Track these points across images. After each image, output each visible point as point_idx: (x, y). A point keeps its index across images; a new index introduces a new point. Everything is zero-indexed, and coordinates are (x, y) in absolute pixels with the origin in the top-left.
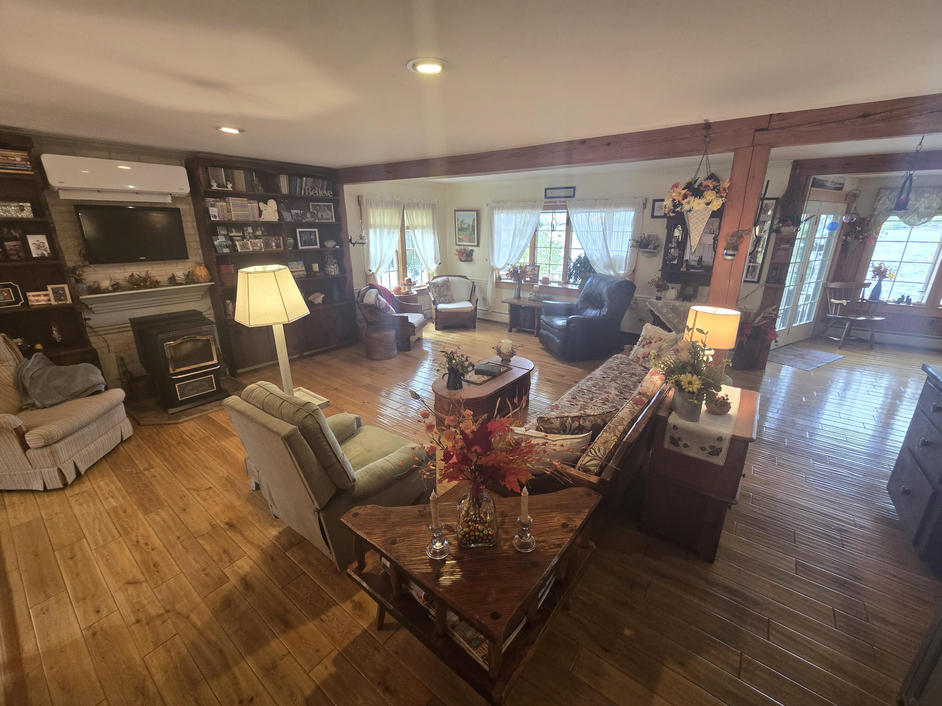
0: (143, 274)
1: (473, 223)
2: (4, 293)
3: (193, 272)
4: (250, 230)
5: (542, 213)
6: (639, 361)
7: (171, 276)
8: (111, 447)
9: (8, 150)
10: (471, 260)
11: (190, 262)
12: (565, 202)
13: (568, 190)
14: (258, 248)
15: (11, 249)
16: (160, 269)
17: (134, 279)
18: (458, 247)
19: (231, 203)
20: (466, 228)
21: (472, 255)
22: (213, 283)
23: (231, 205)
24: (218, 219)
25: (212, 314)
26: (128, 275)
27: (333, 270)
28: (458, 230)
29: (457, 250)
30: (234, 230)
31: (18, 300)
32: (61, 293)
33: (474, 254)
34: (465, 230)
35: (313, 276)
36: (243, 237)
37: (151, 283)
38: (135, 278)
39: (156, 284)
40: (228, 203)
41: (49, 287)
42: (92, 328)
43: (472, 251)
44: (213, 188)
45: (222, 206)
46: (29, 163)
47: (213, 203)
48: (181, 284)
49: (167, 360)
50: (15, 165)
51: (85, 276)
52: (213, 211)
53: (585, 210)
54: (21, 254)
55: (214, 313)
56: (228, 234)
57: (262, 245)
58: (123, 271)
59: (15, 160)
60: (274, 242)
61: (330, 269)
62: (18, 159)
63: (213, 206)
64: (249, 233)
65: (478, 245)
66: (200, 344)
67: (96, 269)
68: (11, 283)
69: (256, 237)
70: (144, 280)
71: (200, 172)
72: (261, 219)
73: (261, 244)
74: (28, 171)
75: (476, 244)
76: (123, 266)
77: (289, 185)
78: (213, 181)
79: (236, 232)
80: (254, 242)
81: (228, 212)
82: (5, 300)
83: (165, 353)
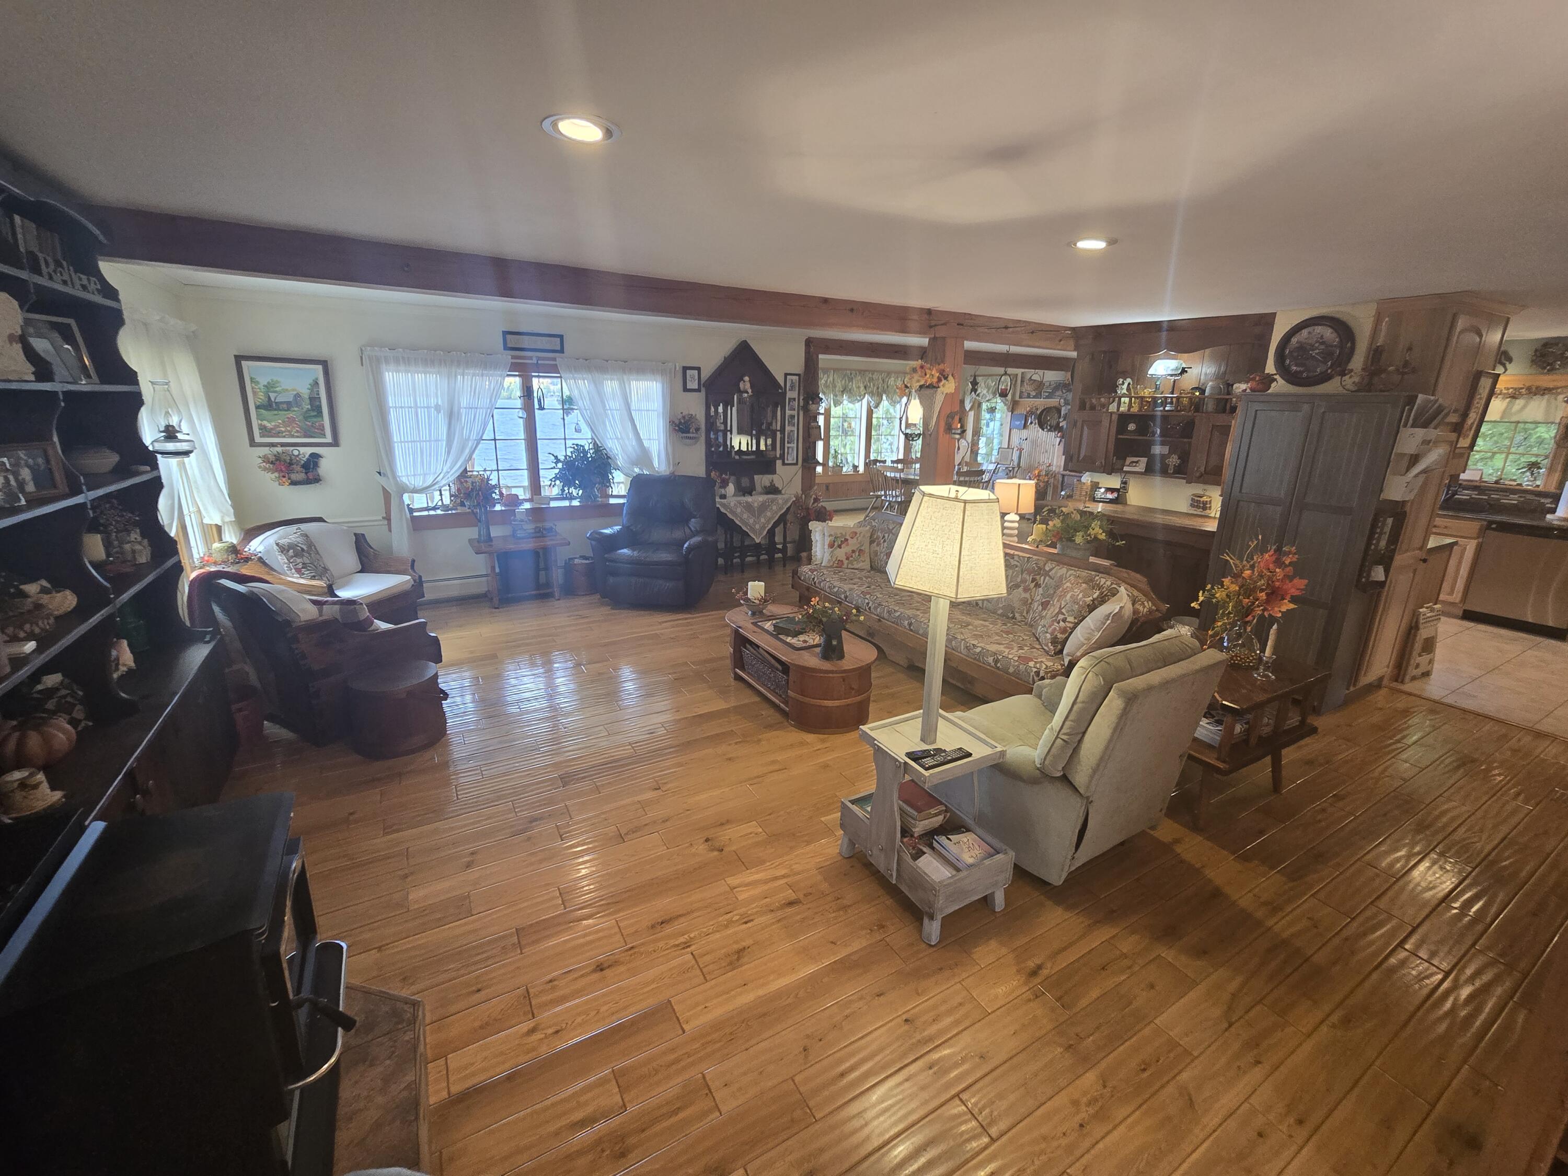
1: (312, 390)
5: (508, 375)
6: (843, 564)
10: (317, 480)
12: (555, 359)
13: (552, 339)
18: (265, 451)
20: (288, 403)
21: (316, 465)
28: (257, 407)
29: (265, 459)
33: (323, 463)
34: (285, 406)
43: (315, 457)
53: (609, 377)
65: (335, 443)
75: (329, 439)
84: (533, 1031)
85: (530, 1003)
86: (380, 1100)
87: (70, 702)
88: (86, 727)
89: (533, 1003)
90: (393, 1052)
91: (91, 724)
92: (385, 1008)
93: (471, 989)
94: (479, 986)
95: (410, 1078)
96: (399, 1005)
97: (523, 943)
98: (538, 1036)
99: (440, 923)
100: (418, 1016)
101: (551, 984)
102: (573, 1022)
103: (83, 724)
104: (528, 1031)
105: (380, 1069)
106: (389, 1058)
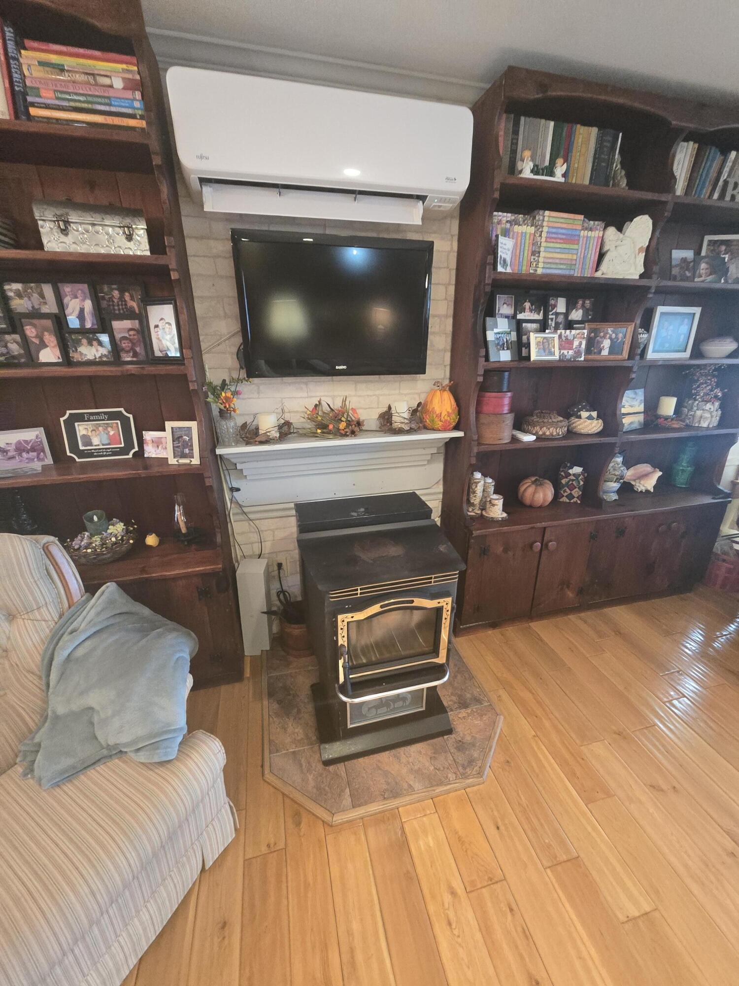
0: (337, 404)
2: (109, 429)
3: (426, 404)
4: (561, 305)
7: (385, 409)
8: (162, 923)
9: (97, 53)
11: (423, 380)
14: (571, 352)
15: (124, 338)
16: (369, 393)
17: (320, 413)
19: (545, 229)
22: (460, 434)
23: (544, 235)
24: (509, 270)
25: (439, 493)
26: (311, 403)
27: (707, 415)
30: (527, 305)
31: (129, 445)
32: (184, 441)
35: (658, 429)
36: (543, 326)
37: (349, 423)
38: (322, 410)
39: (355, 427)
40: (539, 227)
41: (169, 425)
42: (241, 506)
44: (522, 176)
45: (523, 234)
46: (138, 95)
47: (508, 225)
48: (400, 432)
49: (336, 652)
50: (109, 101)
51: (237, 403)
52: (506, 247)
54: (138, 349)
55: (444, 493)
56: (514, 316)
57: (583, 346)
58: (305, 394)
59: (111, 86)
60: (610, 338)
61: (699, 413)
62: (118, 84)
63: (506, 233)
64: (557, 314)
66: (417, 616)
67: (261, 387)
68: (122, 410)
69: (570, 325)
70: (337, 416)
71: (502, 126)
72: (598, 274)
73: (580, 344)
74: (133, 116)
76: (306, 384)
77: (692, 172)
78: (527, 154)
79: (531, 311)
80: (566, 337)
81: (533, 253)
82: (109, 444)
83: (336, 634)
84: (453, 893)
85: (484, 887)
86: (404, 771)
87: (574, 485)
88: (576, 503)
89: (484, 890)
90: (439, 770)
91: (579, 502)
92: (476, 755)
93: (499, 821)
94: (502, 828)
95: (417, 786)
96: (479, 763)
97: (559, 868)
98: (447, 898)
99: (572, 776)
100: (469, 779)
101: (508, 910)
102: (460, 945)
103: (575, 500)
104: (453, 888)
105: (427, 764)
106: (435, 769)
